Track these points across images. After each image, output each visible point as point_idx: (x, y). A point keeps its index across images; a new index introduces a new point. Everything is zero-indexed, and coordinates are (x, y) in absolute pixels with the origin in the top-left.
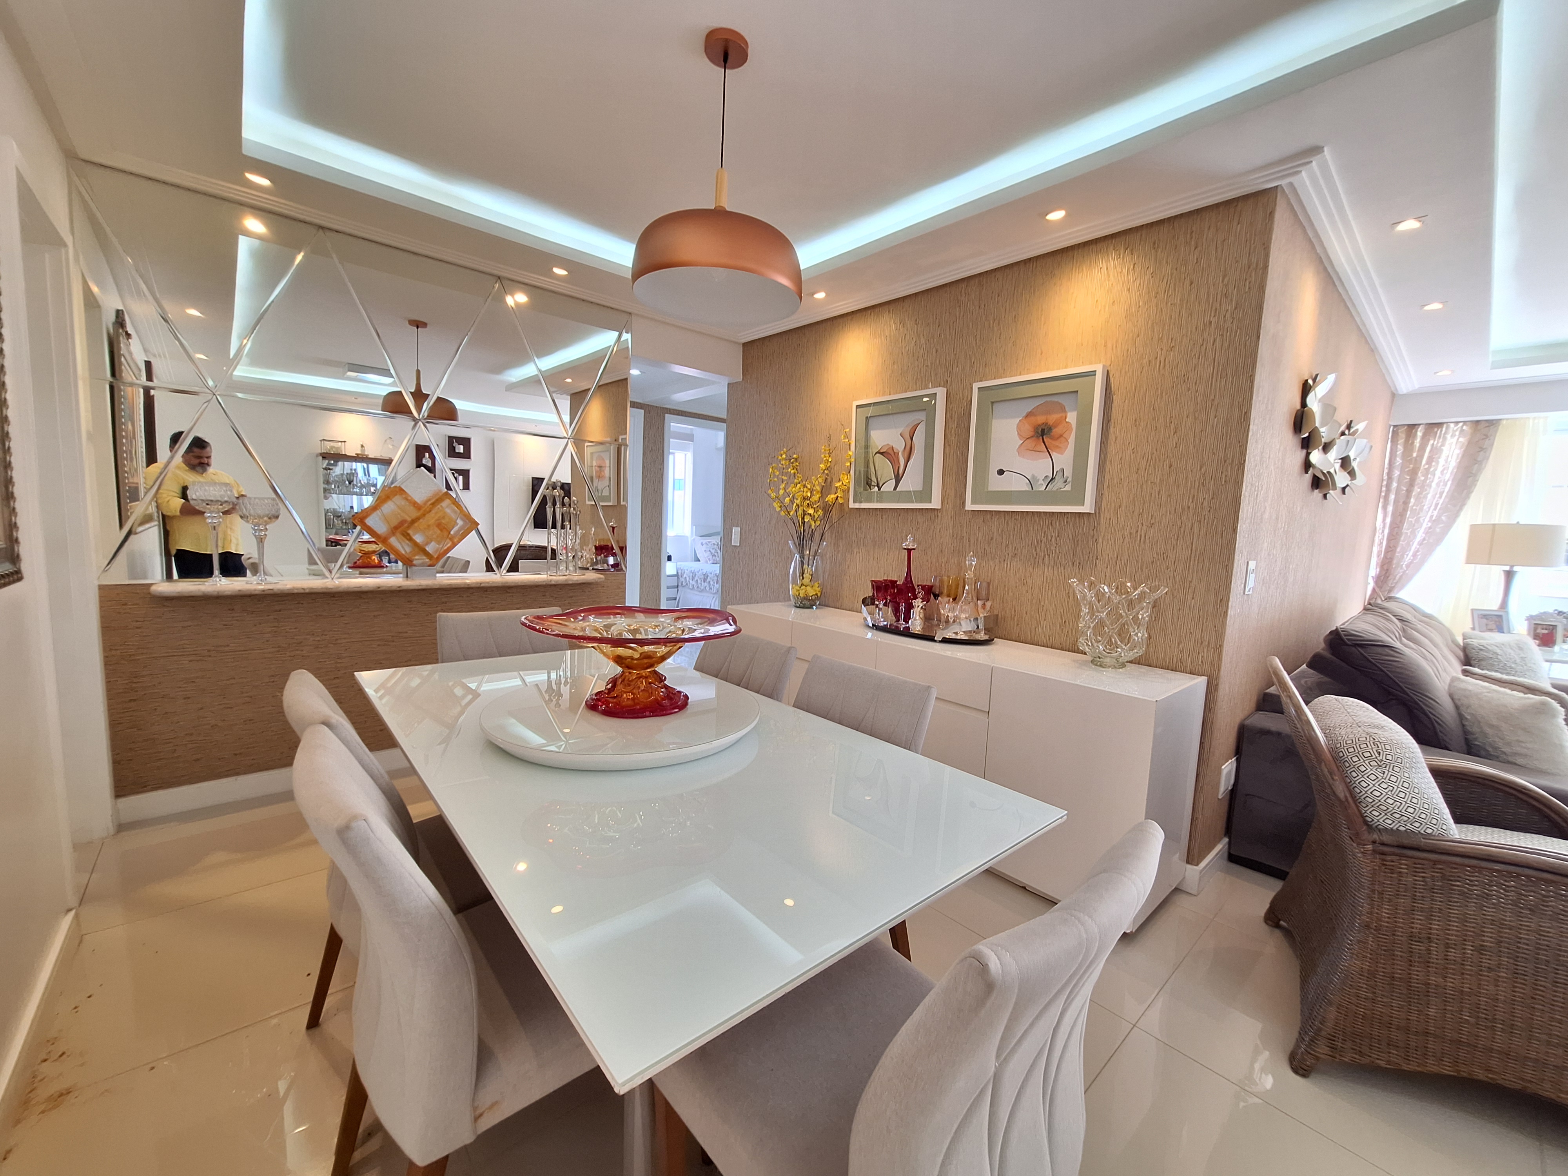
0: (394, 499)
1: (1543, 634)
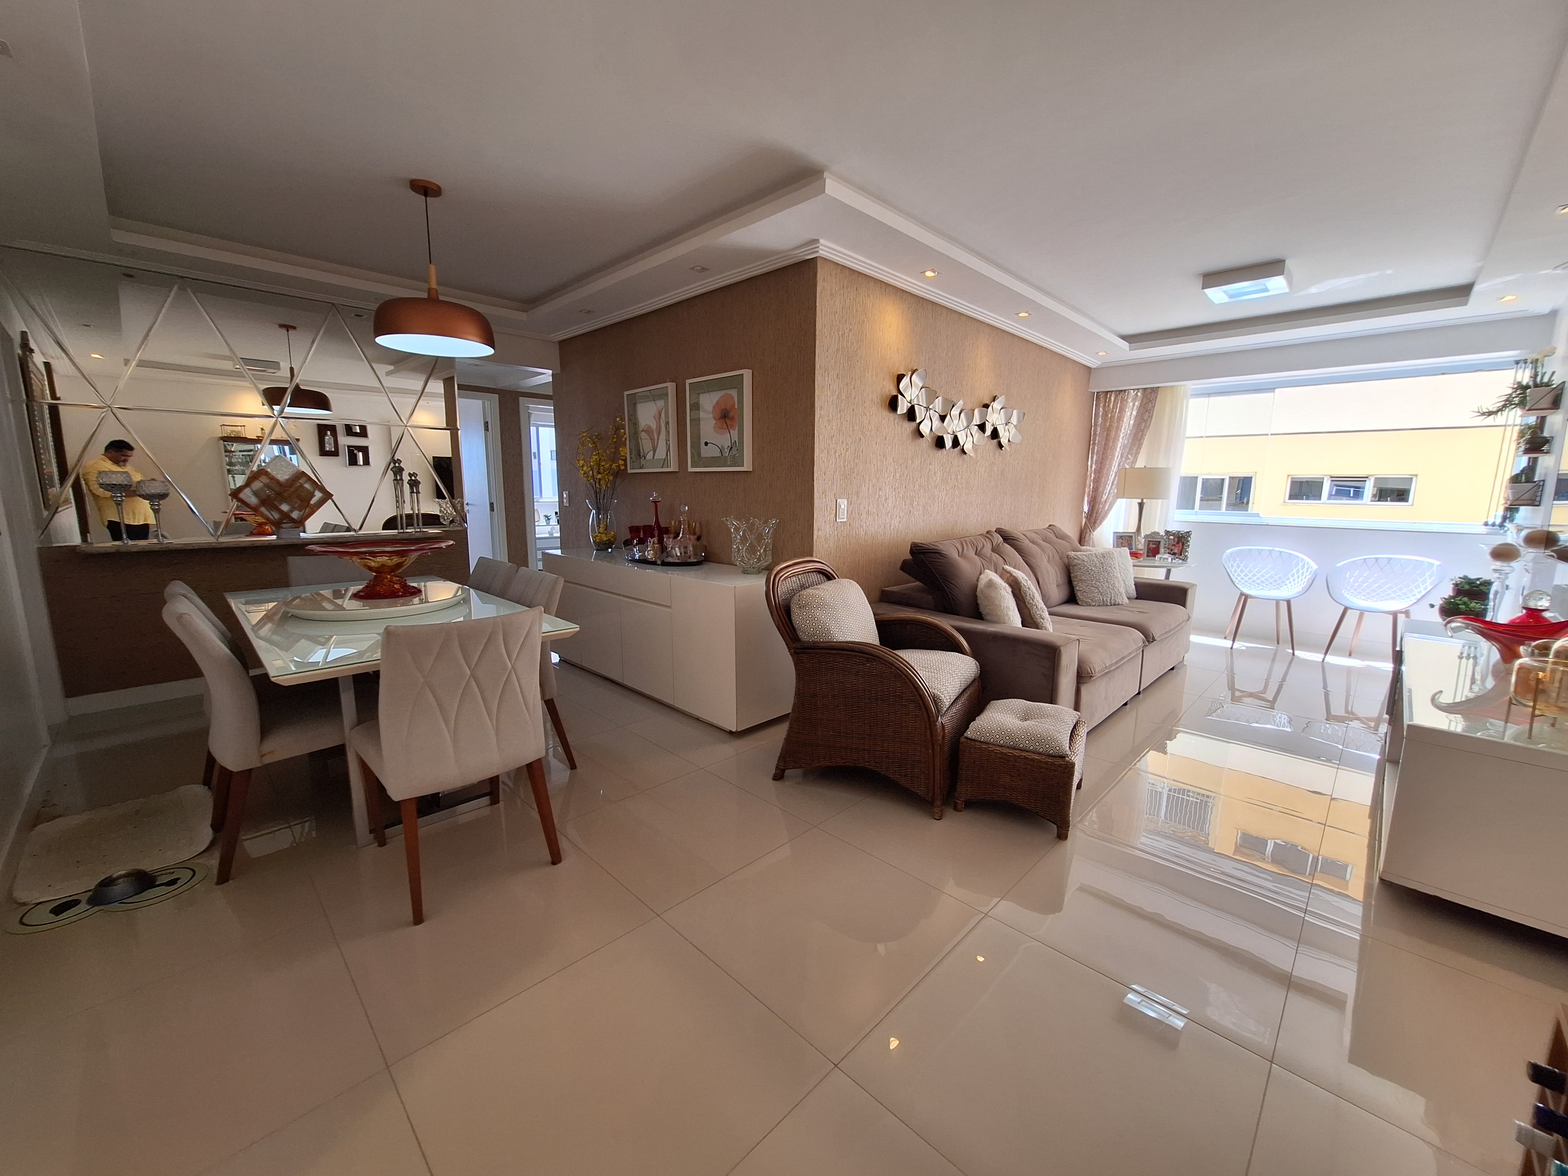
0: (260, 479)
1: (1153, 548)
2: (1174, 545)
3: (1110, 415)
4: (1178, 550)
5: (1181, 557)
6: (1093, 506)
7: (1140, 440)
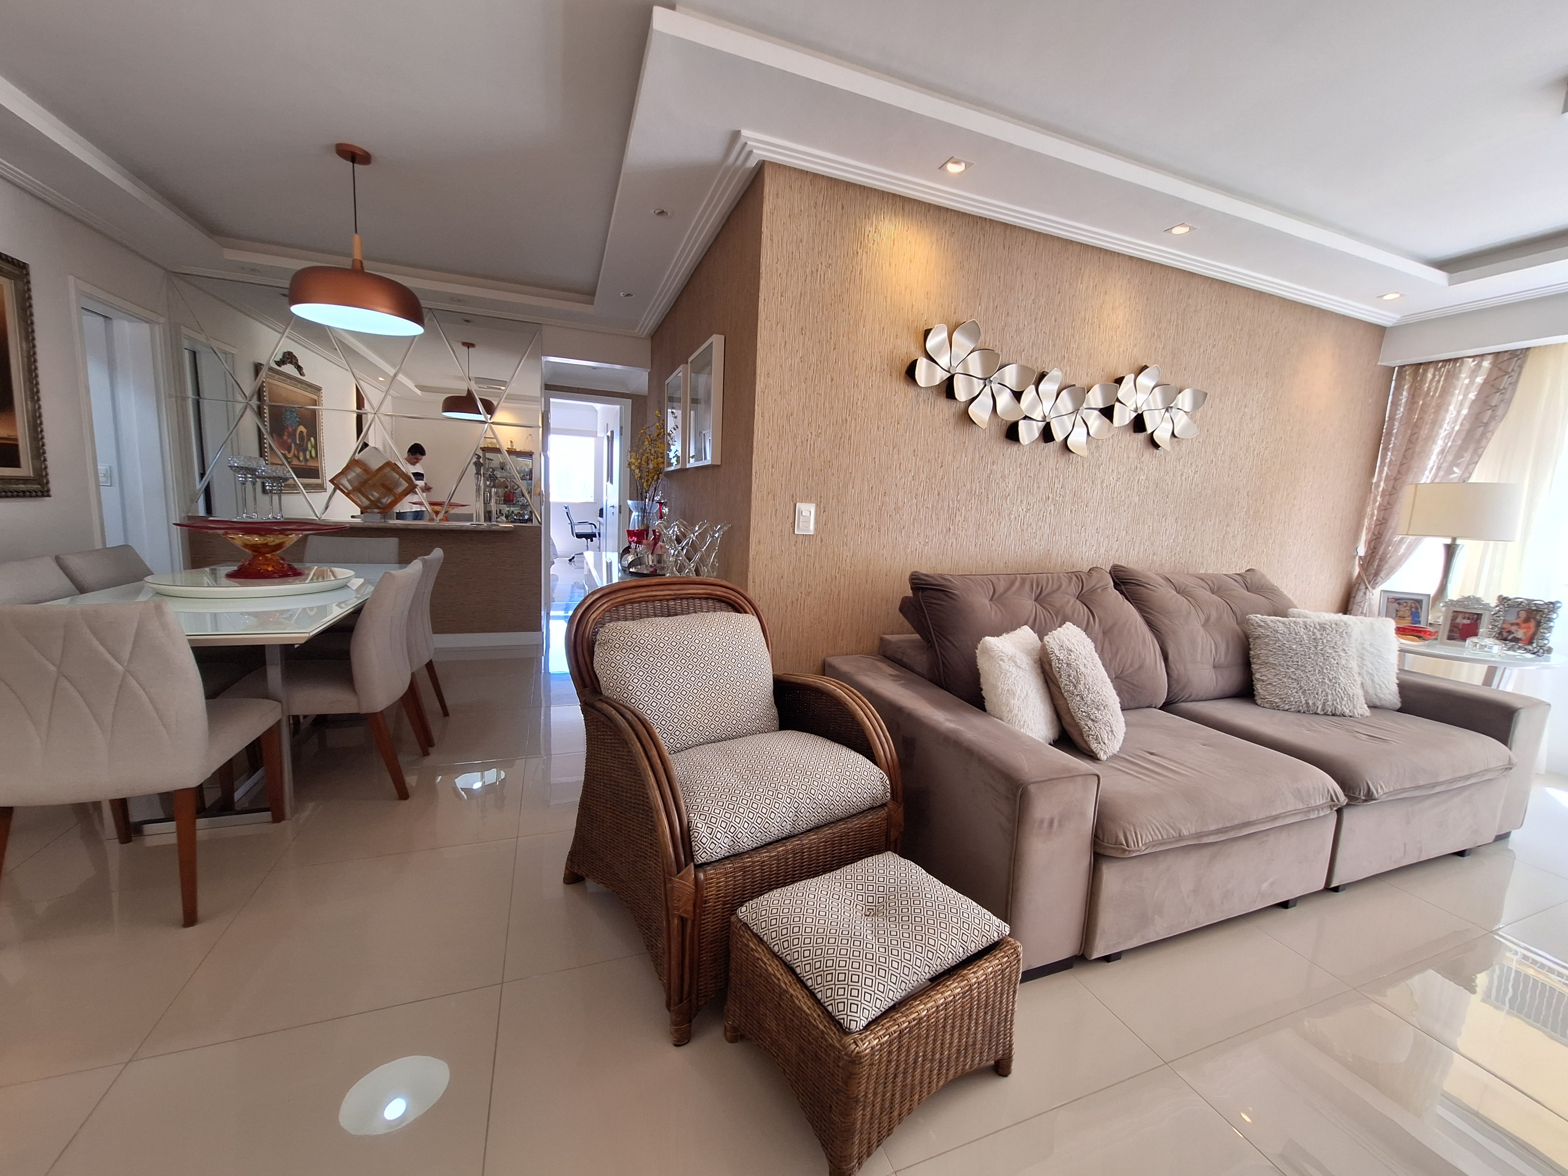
0: (353, 468)
1: (1464, 624)
2: (1518, 624)
3: (1421, 402)
4: (1525, 633)
5: (1530, 647)
6: (1375, 548)
7: (1479, 441)
